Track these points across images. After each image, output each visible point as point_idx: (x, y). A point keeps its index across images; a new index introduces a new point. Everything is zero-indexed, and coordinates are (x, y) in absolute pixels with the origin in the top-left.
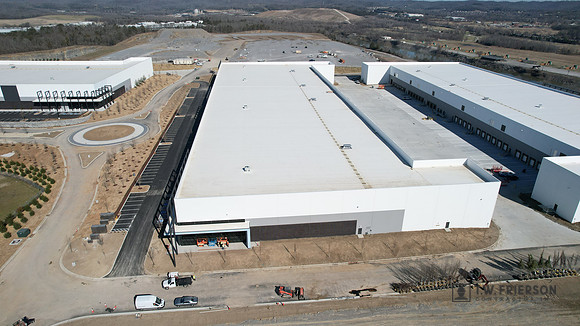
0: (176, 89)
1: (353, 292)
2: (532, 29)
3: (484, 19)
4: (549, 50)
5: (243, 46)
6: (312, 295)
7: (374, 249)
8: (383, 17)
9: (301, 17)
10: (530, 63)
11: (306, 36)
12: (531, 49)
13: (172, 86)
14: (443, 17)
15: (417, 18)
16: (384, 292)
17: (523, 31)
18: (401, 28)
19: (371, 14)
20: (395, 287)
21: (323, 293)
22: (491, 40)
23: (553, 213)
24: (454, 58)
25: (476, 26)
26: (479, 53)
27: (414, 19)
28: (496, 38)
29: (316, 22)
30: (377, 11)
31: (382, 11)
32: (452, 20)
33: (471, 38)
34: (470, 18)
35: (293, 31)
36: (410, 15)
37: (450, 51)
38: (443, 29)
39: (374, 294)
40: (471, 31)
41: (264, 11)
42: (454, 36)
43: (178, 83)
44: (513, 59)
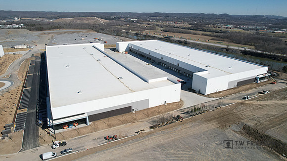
0: (22, 61)
1: (136, 133)
2: (182, 24)
3: (163, 20)
4: (189, 33)
5: (52, 37)
6: (120, 137)
7: (140, 116)
8: (119, 21)
9: (78, 22)
10: (184, 38)
11: (84, 31)
12: (183, 33)
13: (19, 60)
14: (146, 20)
15: (134, 20)
16: (148, 130)
17: (178, 25)
18: (128, 26)
19: (113, 19)
20: (151, 128)
21: (125, 135)
22: (167, 29)
23: (200, 93)
24: (154, 38)
25: (160, 24)
26: (164, 35)
27: (133, 21)
28: (169, 29)
29: (87, 24)
30: (116, 18)
31: (118, 18)
32: (150, 21)
33: (159, 29)
34: (157, 20)
35: (77, 29)
36: (131, 19)
37: (151, 35)
38: (147, 25)
39: (144, 132)
40: (158, 26)
41: (57, 18)
42: (152, 28)
43: (21, 58)
44: (177, 37)
